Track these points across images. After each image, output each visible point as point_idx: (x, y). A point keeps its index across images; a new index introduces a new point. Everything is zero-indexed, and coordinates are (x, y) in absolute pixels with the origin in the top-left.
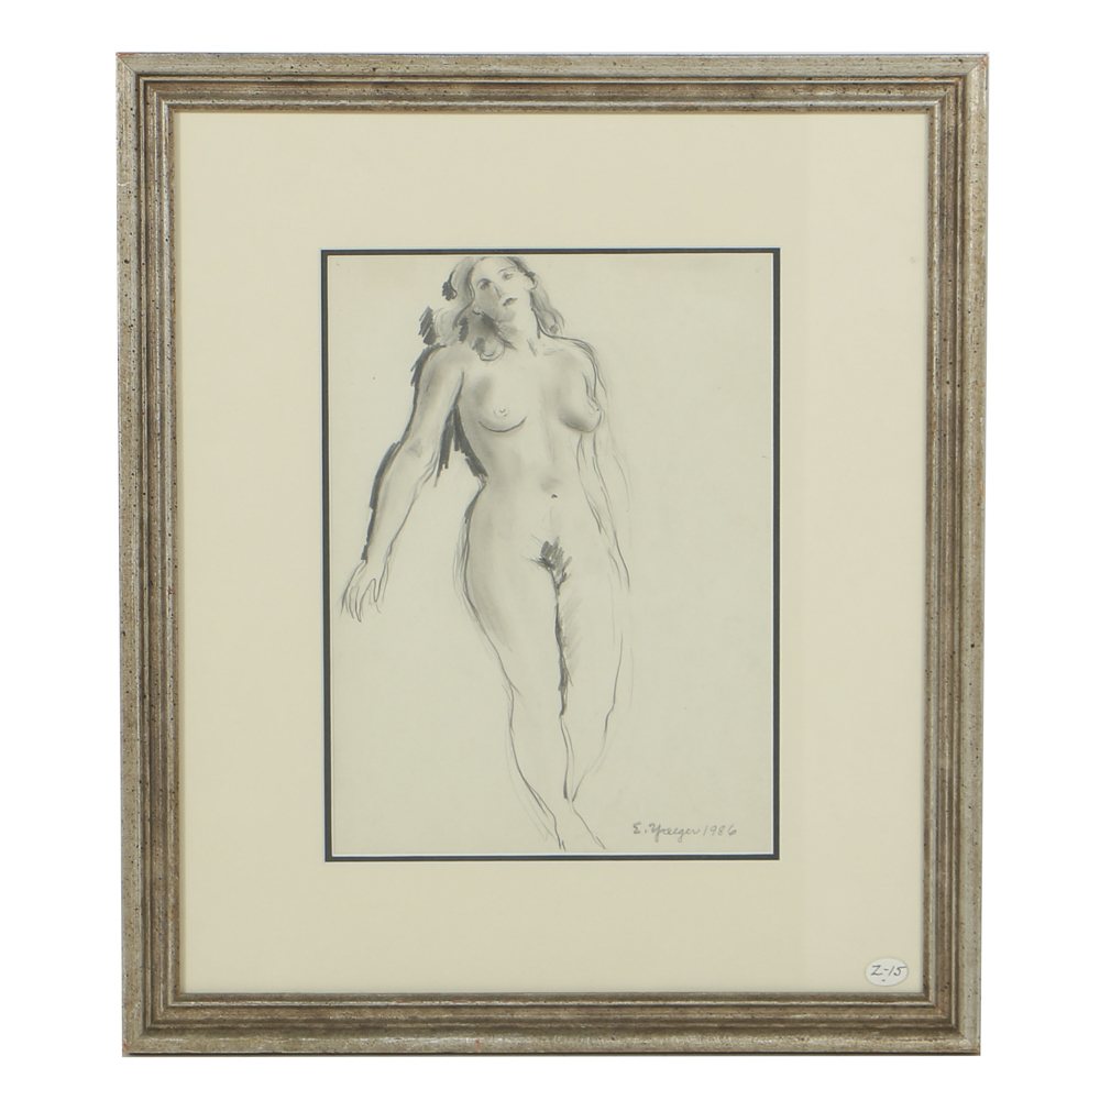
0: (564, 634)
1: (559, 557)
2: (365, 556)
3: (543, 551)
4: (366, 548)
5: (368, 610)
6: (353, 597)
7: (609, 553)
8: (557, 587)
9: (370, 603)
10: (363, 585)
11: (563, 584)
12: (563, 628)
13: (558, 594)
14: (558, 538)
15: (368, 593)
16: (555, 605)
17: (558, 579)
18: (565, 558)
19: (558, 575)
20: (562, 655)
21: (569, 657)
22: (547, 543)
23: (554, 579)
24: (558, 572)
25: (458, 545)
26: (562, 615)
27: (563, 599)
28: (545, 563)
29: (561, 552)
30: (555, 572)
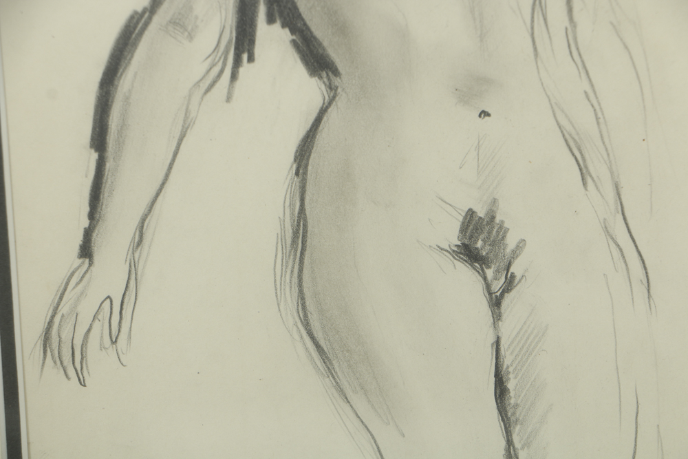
0: (513, 398)
1: (498, 240)
2: (86, 251)
3: (463, 230)
4: (88, 234)
5: (100, 361)
6: (66, 334)
7: (606, 230)
8: (496, 303)
9: (102, 347)
10: (86, 310)
11: (508, 298)
12: (511, 385)
13: (497, 317)
14: (495, 201)
15: (97, 325)
16: (492, 339)
17: (497, 286)
18: (511, 242)
19: (495, 279)
20: (510, 442)
21: (527, 445)
22: (471, 213)
23: (488, 286)
24: (497, 271)
25: (282, 222)
26: (507, 361)
27: (508, 328)
28: (469, 254)
29: (503, 231)
30: (490, 273)
